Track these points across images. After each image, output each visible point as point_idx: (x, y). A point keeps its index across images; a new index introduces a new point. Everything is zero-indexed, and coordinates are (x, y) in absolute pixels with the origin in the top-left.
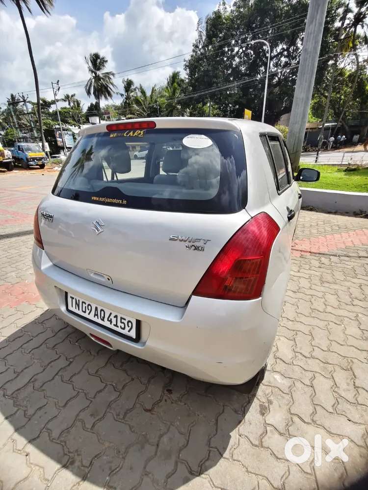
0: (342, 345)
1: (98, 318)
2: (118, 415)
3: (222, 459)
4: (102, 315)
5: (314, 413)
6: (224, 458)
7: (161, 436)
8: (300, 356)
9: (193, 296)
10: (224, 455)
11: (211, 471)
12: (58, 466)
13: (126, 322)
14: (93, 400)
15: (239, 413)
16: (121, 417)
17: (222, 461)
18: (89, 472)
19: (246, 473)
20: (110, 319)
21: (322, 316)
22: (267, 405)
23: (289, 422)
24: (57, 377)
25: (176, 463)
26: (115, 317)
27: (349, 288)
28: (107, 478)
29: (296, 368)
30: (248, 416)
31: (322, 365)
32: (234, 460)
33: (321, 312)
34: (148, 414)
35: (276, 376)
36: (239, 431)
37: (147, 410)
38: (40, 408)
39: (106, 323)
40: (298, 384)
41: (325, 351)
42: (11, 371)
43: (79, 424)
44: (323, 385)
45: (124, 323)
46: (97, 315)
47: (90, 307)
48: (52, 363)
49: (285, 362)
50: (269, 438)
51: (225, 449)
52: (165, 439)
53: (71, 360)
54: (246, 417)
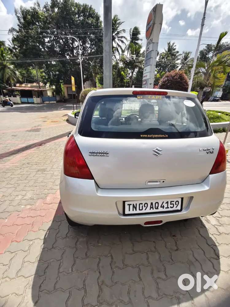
1: (153, 209)
2: (169, 262)
3: (218, 247)
4: (157, 205)
7: (193, 256)
9: (210, 175)
10: (217, 245)
11: (220, 253)
13: (174, 203)
15: (203, 227)
16: (171, 261)
20: (162, 206)
24: (114, 270)
25: (209, 260)
26: (166, 203)
32: (220, 244)
34: (179, 251)
36: (210, 234)
37: (176, 250)
39: (160, 209)
42: (74, 291)
43: (158, 280)
45: (173, 204)
46: (153, 208)
47: (146, 205)
50: (219, 229)
51: (215, 243)
52: (196, 255)
53: (109, 255)
54: (207, 227)
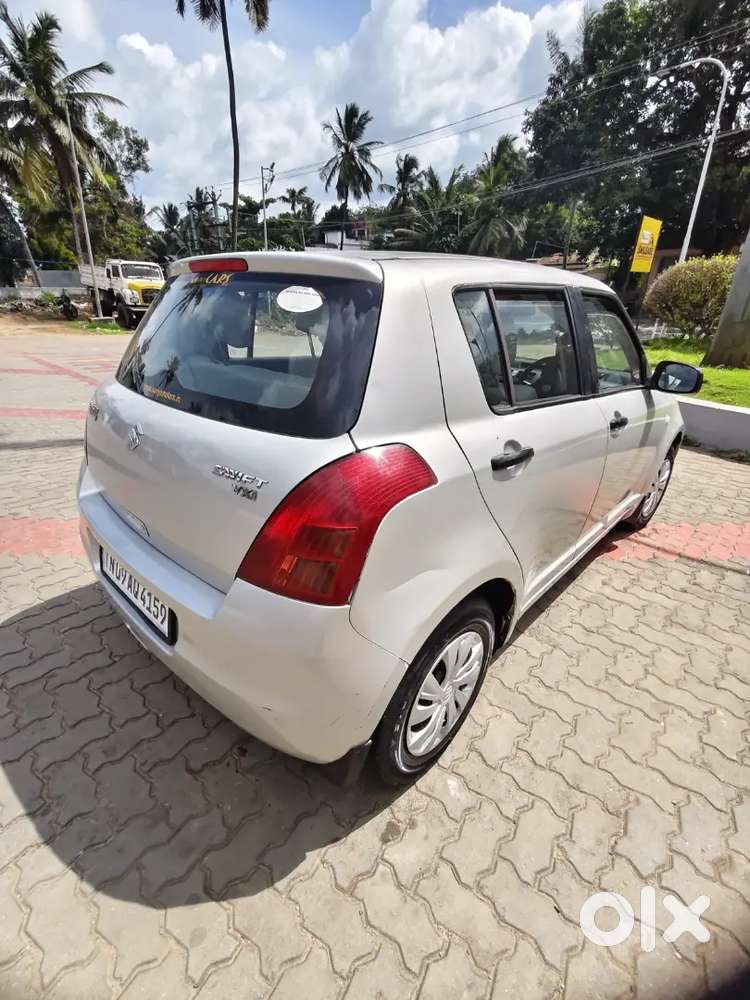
0: (634, 763)
1: (131, 591)
2: (142, 764)
3: (271, 890)
4: (136, 588)
5: (490, 871)
6: (276, 890)
7: (191, 817)
8: (525, 760)
9: (237, 579)
10: (277, 885)
11: (241, 903)
12: (22, 811)
13: (159, 606)
14: (118, 729)
15: (344, 824)
16: (147, 768)
17: (267, 893)
18: (60, 834)
19: (299, 928)
20: (143, 597)
21: (624, 693)
22: (402, 826)
23: (428, 870)
24: (83, 679)
25: (192, 868)
26: (149, 594)
27: (731, 650)
28: (81, 852)
29: (503, 780)
30: (356, 835)
31: (563, 787)
32: (290, 899)
33: (625, 684)
34: (188, 777)
35: (449, 782)
36: (325, 854)
37: (190, 771)
38: (40, 719)
39: (138, 603)
40: (489, 810)
41: (588, 764)
42: (27, 653)
43: (80, 759)
44: (541, 827)
45: (157, 608)
46: (131, 588)
47: (124, 572)
48: (87, 657)
49: (485, 761)
50: (373, 884)
51: (284, 874)
52: (196, 824)
53: (116, 659)
54: (352, 835)
